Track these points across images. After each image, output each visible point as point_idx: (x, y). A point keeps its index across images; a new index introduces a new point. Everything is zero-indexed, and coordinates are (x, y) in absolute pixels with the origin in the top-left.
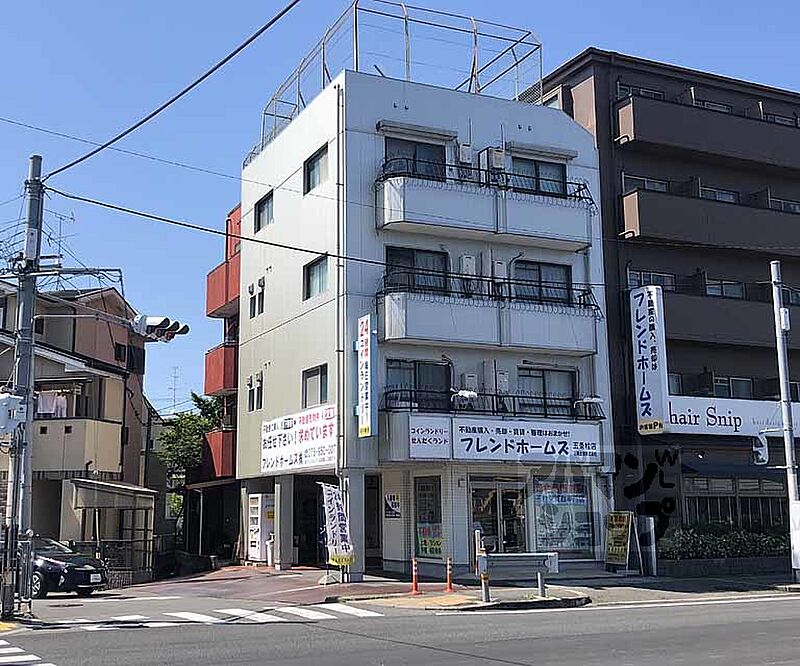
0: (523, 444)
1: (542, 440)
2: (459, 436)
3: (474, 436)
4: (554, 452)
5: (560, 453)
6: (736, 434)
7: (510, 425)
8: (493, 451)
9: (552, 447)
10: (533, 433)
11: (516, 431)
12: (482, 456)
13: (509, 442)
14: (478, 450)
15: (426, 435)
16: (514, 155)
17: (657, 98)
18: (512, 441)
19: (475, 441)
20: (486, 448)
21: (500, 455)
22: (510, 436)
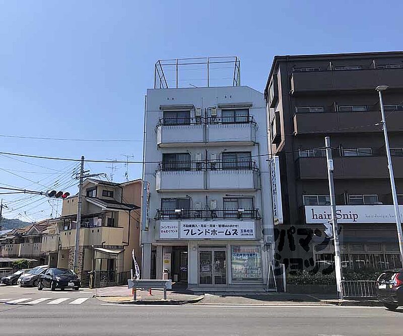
0: (214, 231)
1: (224, 229)
2: (182, 228)
3: (190, 229)
4: (230, 234)
5: (233, 234)
6: (355, 222)
7: (208, 223)
8: (199, 234)
9: (229, 232)
10: (220, 226)
11: (211, 226)
12: (194, 237)
13: (207, 230)
14: (192, 234)
15: (167, 229)
16: (222, 109)
17: (316, 70)
18: (209, 230)
19: (190, 231)
20: (196, 233)
21: (203, 236)
22: (208, 228)
